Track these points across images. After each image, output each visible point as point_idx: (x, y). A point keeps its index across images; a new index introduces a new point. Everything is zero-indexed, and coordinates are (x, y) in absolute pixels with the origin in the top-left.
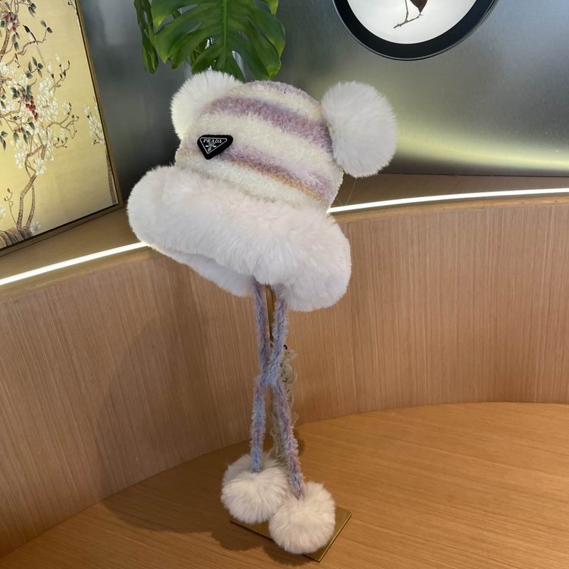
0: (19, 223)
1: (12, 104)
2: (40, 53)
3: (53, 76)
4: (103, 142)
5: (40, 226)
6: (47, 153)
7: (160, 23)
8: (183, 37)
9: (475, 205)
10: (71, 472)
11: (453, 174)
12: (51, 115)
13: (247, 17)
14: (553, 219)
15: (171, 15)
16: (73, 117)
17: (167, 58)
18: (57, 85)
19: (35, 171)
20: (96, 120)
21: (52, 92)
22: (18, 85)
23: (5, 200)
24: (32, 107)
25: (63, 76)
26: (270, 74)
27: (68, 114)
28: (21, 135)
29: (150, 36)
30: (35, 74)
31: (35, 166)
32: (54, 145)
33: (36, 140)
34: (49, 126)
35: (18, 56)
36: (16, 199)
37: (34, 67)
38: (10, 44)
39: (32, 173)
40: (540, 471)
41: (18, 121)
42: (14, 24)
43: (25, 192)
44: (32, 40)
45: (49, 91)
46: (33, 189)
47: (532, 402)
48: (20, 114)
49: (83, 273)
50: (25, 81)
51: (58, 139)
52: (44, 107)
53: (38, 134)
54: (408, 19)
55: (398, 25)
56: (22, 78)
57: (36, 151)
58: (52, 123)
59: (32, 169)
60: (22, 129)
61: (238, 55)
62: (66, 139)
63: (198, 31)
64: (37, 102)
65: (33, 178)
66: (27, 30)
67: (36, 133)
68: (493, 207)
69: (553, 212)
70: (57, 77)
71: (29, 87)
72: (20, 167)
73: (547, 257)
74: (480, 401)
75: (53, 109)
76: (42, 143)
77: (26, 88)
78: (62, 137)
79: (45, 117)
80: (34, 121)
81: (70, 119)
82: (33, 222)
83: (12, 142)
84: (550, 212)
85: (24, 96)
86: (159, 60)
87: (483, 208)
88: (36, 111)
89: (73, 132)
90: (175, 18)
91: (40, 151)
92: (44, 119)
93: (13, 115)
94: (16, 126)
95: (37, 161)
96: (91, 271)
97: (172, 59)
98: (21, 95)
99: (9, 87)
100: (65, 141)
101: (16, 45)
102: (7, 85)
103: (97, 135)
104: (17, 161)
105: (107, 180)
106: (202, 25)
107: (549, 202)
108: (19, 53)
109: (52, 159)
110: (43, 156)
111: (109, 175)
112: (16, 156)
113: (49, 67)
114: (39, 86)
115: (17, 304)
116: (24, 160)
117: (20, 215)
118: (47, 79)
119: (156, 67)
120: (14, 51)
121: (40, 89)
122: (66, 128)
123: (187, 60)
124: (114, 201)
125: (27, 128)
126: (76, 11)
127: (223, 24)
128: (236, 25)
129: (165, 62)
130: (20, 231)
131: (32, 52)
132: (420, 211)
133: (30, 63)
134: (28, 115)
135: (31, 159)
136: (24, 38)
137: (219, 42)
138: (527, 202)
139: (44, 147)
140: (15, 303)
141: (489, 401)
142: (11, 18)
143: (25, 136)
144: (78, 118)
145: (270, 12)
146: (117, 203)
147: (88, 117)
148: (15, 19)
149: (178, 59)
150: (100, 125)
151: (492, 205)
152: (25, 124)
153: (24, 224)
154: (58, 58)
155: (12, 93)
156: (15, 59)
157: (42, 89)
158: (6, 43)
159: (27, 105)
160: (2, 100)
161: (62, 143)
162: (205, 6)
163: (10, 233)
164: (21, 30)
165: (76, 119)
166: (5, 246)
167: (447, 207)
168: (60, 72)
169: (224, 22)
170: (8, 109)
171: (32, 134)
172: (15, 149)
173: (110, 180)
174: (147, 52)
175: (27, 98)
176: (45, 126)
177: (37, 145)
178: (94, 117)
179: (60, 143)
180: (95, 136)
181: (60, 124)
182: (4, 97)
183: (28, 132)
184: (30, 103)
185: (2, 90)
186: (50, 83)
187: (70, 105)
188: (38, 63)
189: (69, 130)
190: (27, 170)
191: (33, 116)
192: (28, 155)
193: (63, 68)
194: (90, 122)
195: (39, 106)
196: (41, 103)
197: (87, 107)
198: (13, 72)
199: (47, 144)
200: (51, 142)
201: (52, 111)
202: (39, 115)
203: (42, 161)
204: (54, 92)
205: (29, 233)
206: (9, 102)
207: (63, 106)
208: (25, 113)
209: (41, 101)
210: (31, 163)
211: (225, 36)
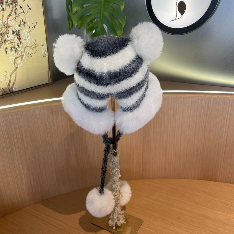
0: (9, 85)
1: (11, 37)
2: (25, 17)
3: (29, 27)
4: (47, 57)
5: (17, 88)
6: (24, 58)
7: (75, 10)
8: (84, 17)
9: (198, 95)
10: (19, 192)
11: (190, 83)
12: (27, 43)
13: (111, 11)
14: (231, 104)
15: (80, 7)
16: (36, 45)
17: (77, 25)
18: (31, 31)
21: (28, 34)
22: (15, 29)
23: (4, 75)
24: (19, 39)
25: (34, 28)
26: (118, 35)
27: (34, 43)
28: (13, 49)
29: (71, 15)
30: (22, 26)
31: (18, 63)
33: (20, 52)
34: (26, 47)
35: (16, 17)
36: (8, 75)
37: (22, 23)
38: (13, 12)
39: (16, 66)
40: (218, 211)
41: (13, 44)
42: (16, 4)
43: (13, 73)
44: (23, 12)
45: (27, 33)
46: (16, 72)
47: (217, 181)
48: (14, 41)
49: (32, 108)
51: (29, 53)
52: (24, 39)
53: (21, 50)
54: (177, 18)
55: (172, 20)
56: (17, 27)
57: (19, 57)
58: (27, 46)
59: (17, 64)
60: (14, 47)
61: (106, 26)
62: (32, 53)
63: (90, 15)
64: (22, 37)
65: (17, 68)
66: (21, 7)
67: (20, 49)
68: (206, 97)
69: (231, 101)
70: (31, 28)
71: (19, 31)
72: (12, 63)
73: (227, 120)
74: (194, 179)
76: (22, 54)
77: (18, 31)
78: (30, 53)
80: (19, 44)
81: (35, 46)
82: (14, 86)
83: (10, 52)
84: (230, 101)
85: (17, 34)
86: (73, 25)
87: (202, 97)
88: (21, 41)
89: (35, 51)
90: (81, 8)
91: (21, 57)
92: (24, 44)
93: (11, 41)
95: (19, 61)
96: (36, 107)
97: (79, 25)
98: (16, 33)
99: (11, 29)
100: (31, 54)
101: (16, 13)
102: (10, 29)
104: (11, 60)
105: (47, 72)
106: (92, 13)
107: (229, 97)
108: (17, 16)
109: (25, 61)
111: (48, 70)
112: (10, 58)
113: (28, 24)
114: (23, 31)
115: (3, 118)
116: (14, 60)
117: (10, 82)
118: (27, 28)
119: (72, 27)
120: (14, 15)
122: (32, 49)
123: (85, 26)
124: (49, 81)
125: (17, 47)
126: (42, 2)
127: (101, 13)
128: (106, 14)
129: (76, 26)
130: (9, 89)
131: (22, 17)
132: (176, 96)
133: (20, 21)
135: (16, 60)
136: (19, 10)
137: (98, 20)
138: (220, 96)
139: (22, 56)
140: (2, 117)
141: (198, 179)
142: (15, 2)
143: (15, 50)
145: (120, 9)
146: (50, 82)
147: (42, 46)
148: (16, 3)
149: (81, 26)
150: (46, 49)
151: (205, 96)
152: (16, 45)
153: (10, 86)
154: (32, 21)
155: (12, 32)
156: (15, 19)
157: (25, 32)
158: (12, 12)
159: (18, 38)
160: (7, 34)
161: (30, 55)
162: (94, 5)
163: (4, 89)
164: (18, 7)
165: (37, 46)
166: (2, 94)
167: (187, 95)
168: (32, 26)
169: (102, 12)
170: (10, 38)
171: (18, 50)
172: (11, 55)
173: (48, 72)
174: (69, 22)
175: (18, 35)
176: (24, 47)
177: (20, 54)
178: (44, 46)
179: (29, 55)
180: (44, 54)
181: (30, 47)
182: (8, 33)
183: (16, 49)
184: (19, 37)
185: (8, 30)
186: (28, 30)
187: (35, 40)
188: (24, 21)
189: (34, 50)
190: (14, 64)
191: (20, 43)
192: (16, 58)
193: (34, 25)
194: (43, 48)
195: (22, 39)
196: (23, 38)
197: (42, 41)
198: (13, 24)
199: (24, 55)
200: (25, 54)
201: (27, 41)
202: (22, 42)
203: (21, 61)
204: (29, 34)
205: (12, 90)
206: (10, 36)
207: (32, 40)
208: (16, 41)
209: (23, 37)
210: (17, 61)
211: (101, 18)
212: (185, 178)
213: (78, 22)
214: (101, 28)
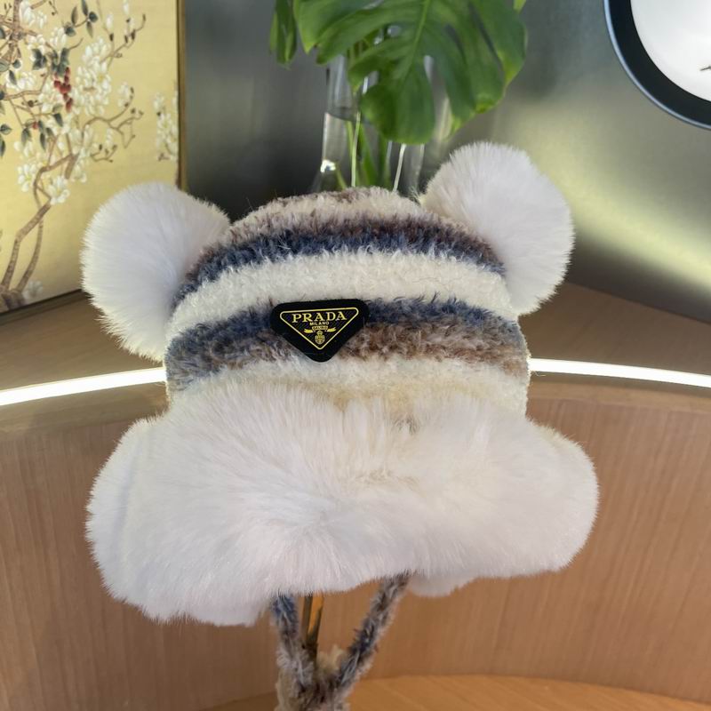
0: (6, 282)
1: (29, 78)
3: (111, 37)
4: (174, 159)
5: (41, 289)
6: (77, 168)
12: (97, 105)
16: (133, 111)
17: (312, 44)
18: (115, 54)
19: (50, 198)
20: (171, 121)
21: (104, 65)
22: (47, 45)
24: (65, 88)
25: (130, 39)
26: (479, 107)
27: (127, 105)
28: (35, 133)
30: (81, 30)
31: (50, 190)
32: (92, 156)
33: (61, 145)
34: (89, 123)
36: (6, 241)
37: (81, 18)
39: (43, 200)
41: (35, 110)
46: (41, 227)
48: (40, 98)
50: (59, 40)
51: (101, 147)
52: (85, 89)
53: (67, 135)
56: (56, 35)
57: (58, 163)
58: (96, 119)
59: (47, 194)
60: (39, 125)
62: (115, 147)
63: (377, 11)
64: (75, 79)
65: (44, 210)
67: (63, 133)
70: (119, 40)
71: (65, 52)
72: (25, 189)
75: (102, 94)
76: (70, 150)
77: (59, 53)
78: (108, 144)
79: (83, 106)
80: (63, 111)
81: (128, 115)
82: (30, 284)
83: (17, 145)
85: (54, 66)
88: (70, 95)
89: (127, 137)
91: (65, 165)
92: (83, 110)
93: (28, 98)
94: (29, 117)
95: (56, 181)
97: (320, 45)
98: (49, 64)
99: (30, 47)
100: (110, 151)
103: (167, 145)
104: (21, 178)
109: (84, 180)
110: (68, 174)
112: (20, 169)
113: (109, 22)
114: (84, 52)
116: (34, 176)
117: (10, 270)
118: (101, 41)
121: (85, 58)
122: (118, 129)
125: (50, 122)
127: (421, 7)
128: (445, 14)
129: (307, 51)
130: (4, 297)
133: (75, 9)
134: (55, 99)
135: (45, 176)
137: (407, 35)
139: (72, 159)
143: (42, 138)
144: (141, 113)
145: (511, 4)
147: (159, 114)
149: (330, 49)
150: (175, 129)
152: (46, 115)
153: (13, 285)
154: (126, 8)
155: (34, 59)
157: (89, 57)
159: (57, 83)
160: (12, 68)
161: (106, 154)
165: (137, 115)
168: (126, 32)
169: (426, 3)
170: (21, 86)
171: (56, 133)
172: (21, 157)
175: (59, 70)
176: (82, 121)
177: (61, 153)
178: (169, 115)
179: (102, 154)
180: (164, 148)
181: (108, 121)
182: (16, 64)
183: (49, 130)
184: (62, 80)
185: (15, 52)
186: (104, 48)
187: (132, 90)
188: (90, 11)
189: (122, 133)
190: (35, 194)
191: (64, 103)
192: (43, 170)
193: (132, 26)
194: (159, 124)
195: (77, 86)
196: (82, 82)
197: (160, 96)
198: (42, 21)
199: (78, 154)
200: (86, 151)
201: (98, 97)
202: (75, 102)
203: (66, 182)
204: (109, 65)
205: (20, 300)
206: (24, 74)
207: (120, 91)
208: (50, 96)
209: (83, 78)
210: (46, 183)
211: (420, 28)
212: (651, 691)
213: (319, 33)
214: (411, 70)
